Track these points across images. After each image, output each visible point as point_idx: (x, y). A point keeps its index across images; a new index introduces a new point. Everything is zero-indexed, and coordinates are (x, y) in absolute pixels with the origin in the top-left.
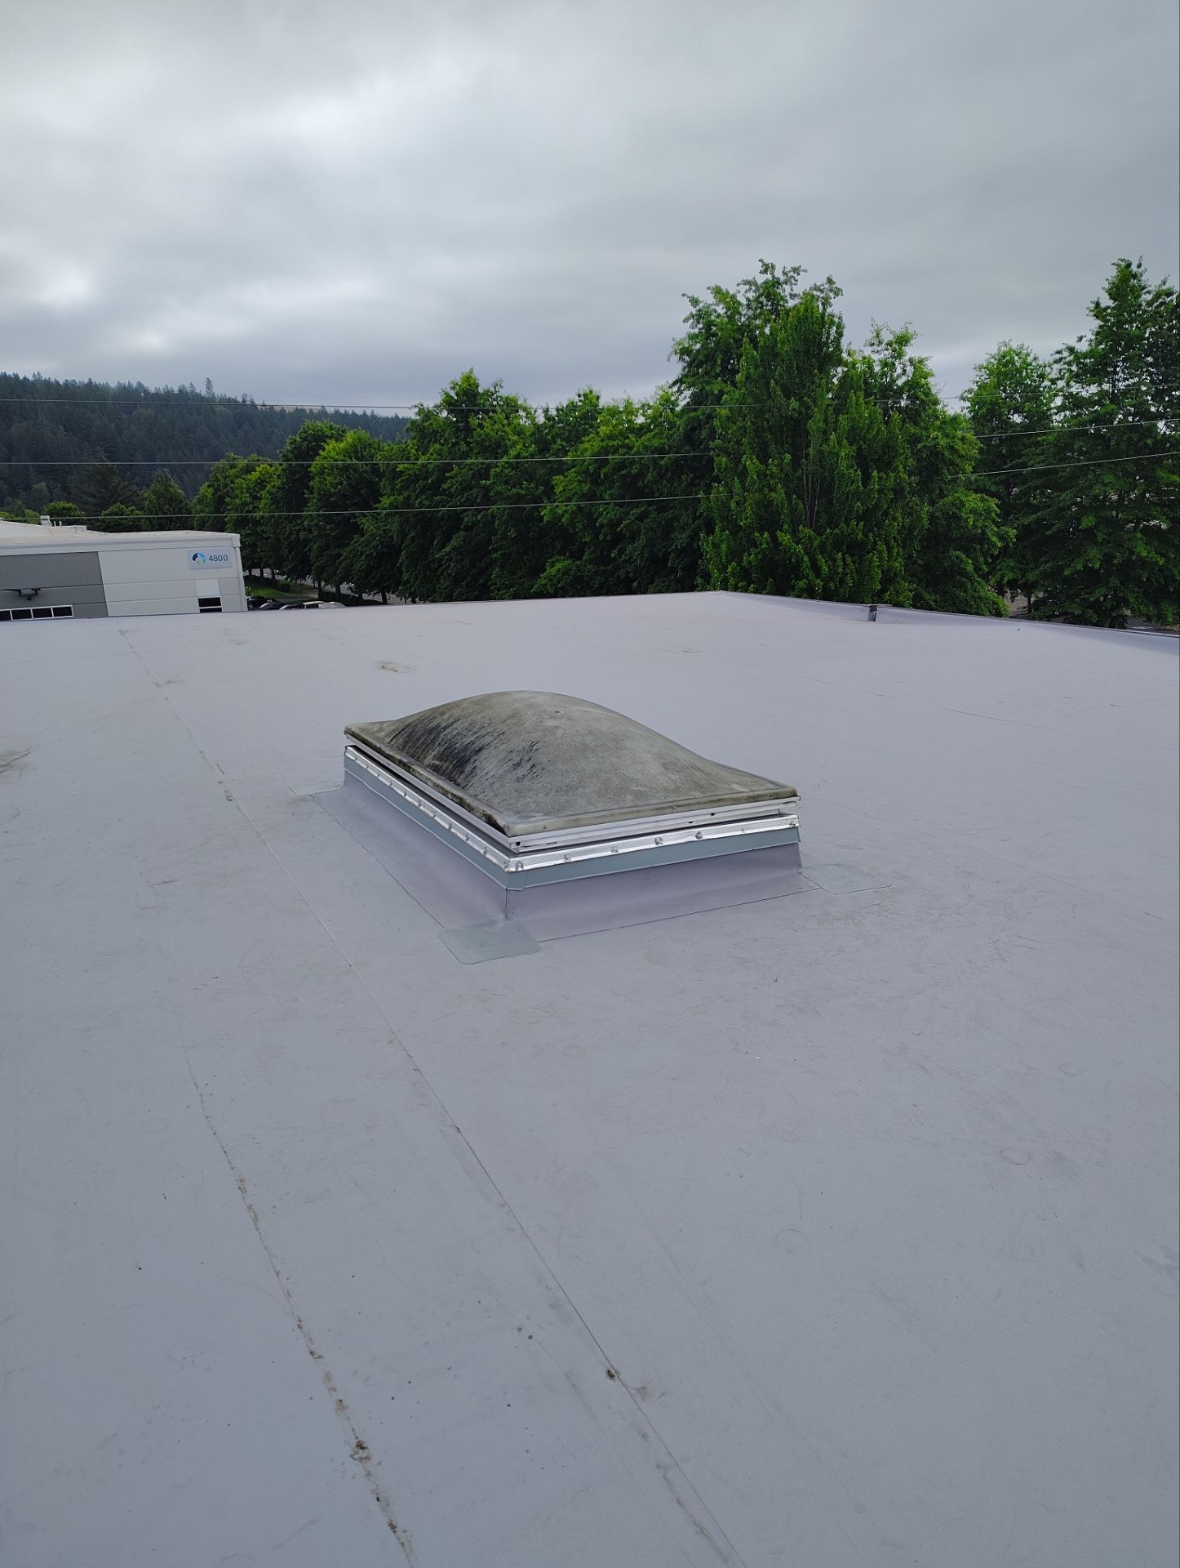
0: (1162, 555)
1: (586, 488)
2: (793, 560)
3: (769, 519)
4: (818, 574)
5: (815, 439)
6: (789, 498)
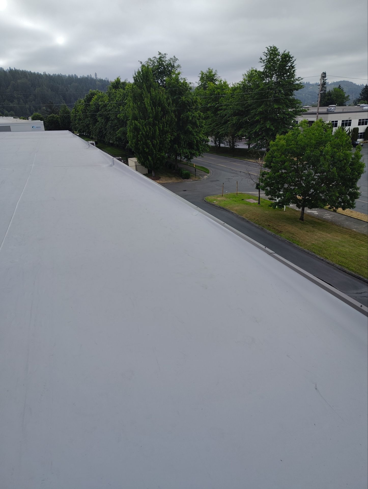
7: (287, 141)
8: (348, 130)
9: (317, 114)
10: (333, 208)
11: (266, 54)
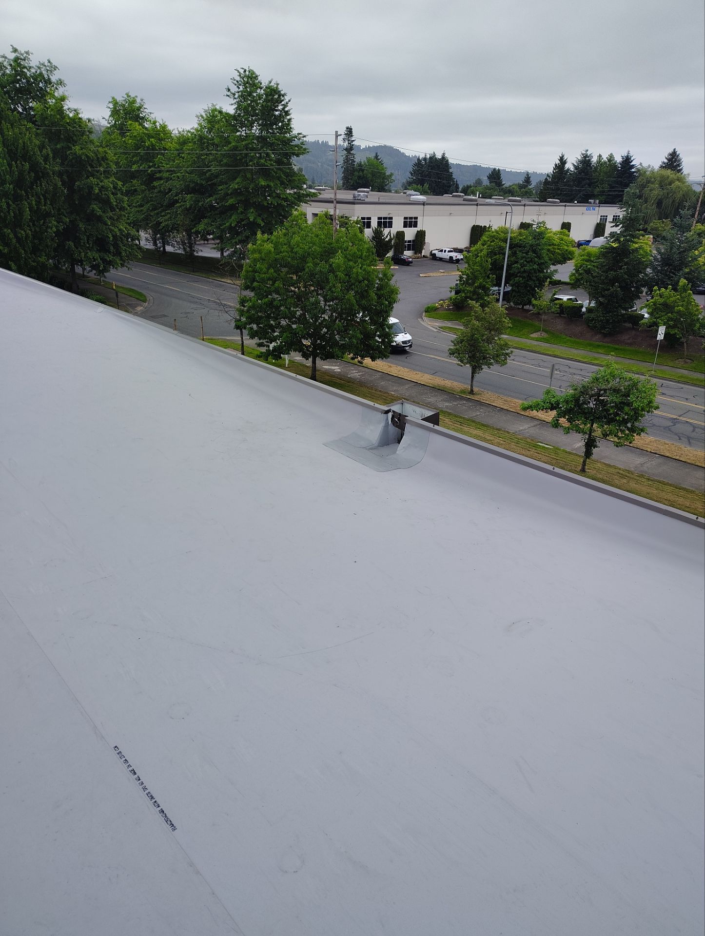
7: (276, 245)
8: (388, 234)
9: (335, 202)
10: (358, 358)
11: (237, 82)
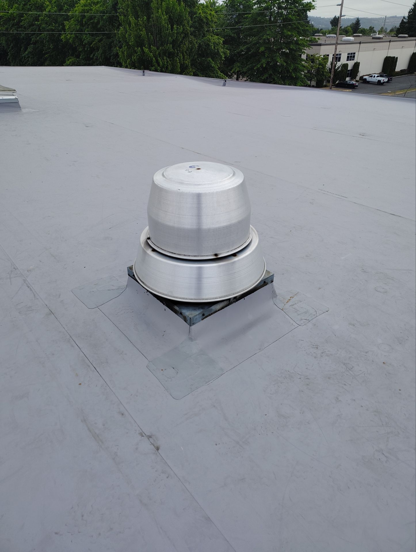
0: (286, 62)
1: (78, 27)
2: (149, 59)
3: (140, 43)
4: (159, 65)
5: (155, 11)
6: (147, 35)
8: (340, 66)
